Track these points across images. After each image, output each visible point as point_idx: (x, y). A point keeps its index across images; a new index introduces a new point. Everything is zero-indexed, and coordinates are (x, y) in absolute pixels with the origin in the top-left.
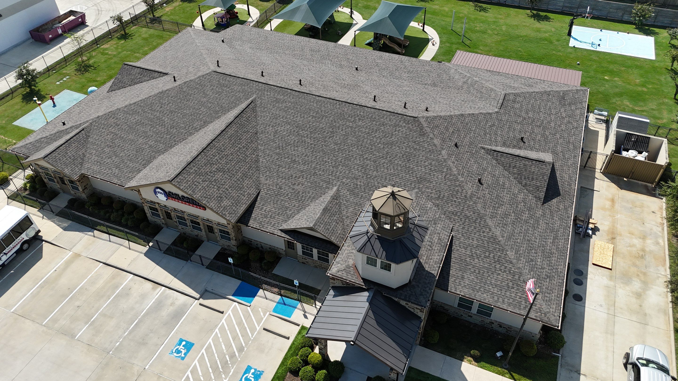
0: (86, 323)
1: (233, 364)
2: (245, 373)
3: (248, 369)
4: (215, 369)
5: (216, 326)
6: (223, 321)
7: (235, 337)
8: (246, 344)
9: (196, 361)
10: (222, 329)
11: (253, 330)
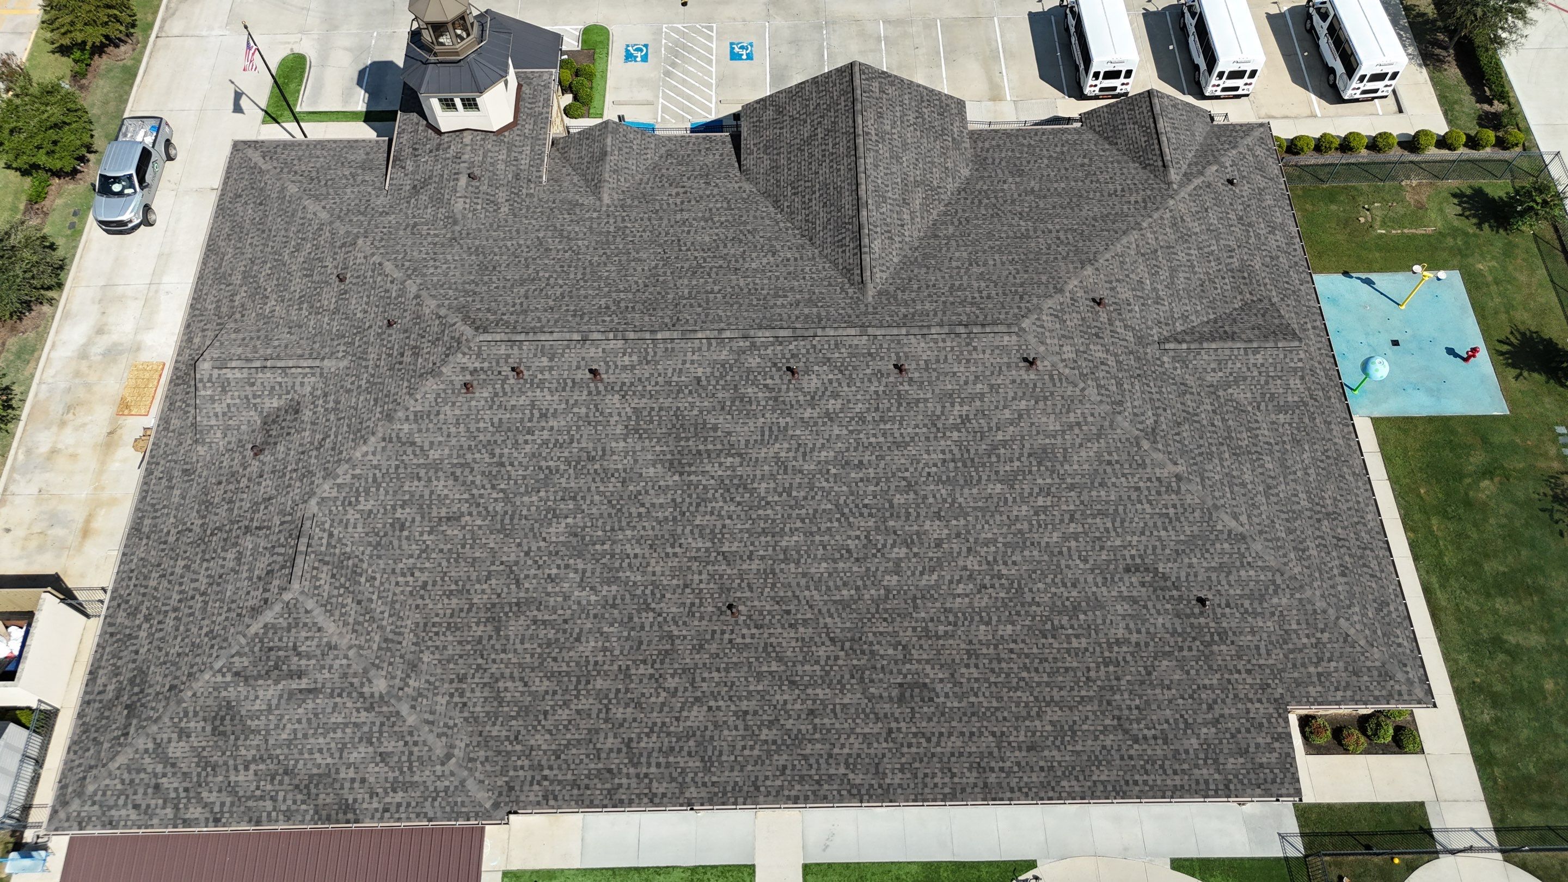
0: (886, 37)
1: (667, 58)
2: (647, 54)
3: (645, 59)
4: (684, 47)
5: (717, 86)
6: (713, 94)
7: (684, 82)
8: (664, 80)
9: (714, 46)
10: (709, 86)
11: (666, 97)
